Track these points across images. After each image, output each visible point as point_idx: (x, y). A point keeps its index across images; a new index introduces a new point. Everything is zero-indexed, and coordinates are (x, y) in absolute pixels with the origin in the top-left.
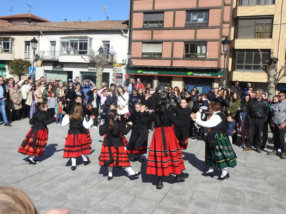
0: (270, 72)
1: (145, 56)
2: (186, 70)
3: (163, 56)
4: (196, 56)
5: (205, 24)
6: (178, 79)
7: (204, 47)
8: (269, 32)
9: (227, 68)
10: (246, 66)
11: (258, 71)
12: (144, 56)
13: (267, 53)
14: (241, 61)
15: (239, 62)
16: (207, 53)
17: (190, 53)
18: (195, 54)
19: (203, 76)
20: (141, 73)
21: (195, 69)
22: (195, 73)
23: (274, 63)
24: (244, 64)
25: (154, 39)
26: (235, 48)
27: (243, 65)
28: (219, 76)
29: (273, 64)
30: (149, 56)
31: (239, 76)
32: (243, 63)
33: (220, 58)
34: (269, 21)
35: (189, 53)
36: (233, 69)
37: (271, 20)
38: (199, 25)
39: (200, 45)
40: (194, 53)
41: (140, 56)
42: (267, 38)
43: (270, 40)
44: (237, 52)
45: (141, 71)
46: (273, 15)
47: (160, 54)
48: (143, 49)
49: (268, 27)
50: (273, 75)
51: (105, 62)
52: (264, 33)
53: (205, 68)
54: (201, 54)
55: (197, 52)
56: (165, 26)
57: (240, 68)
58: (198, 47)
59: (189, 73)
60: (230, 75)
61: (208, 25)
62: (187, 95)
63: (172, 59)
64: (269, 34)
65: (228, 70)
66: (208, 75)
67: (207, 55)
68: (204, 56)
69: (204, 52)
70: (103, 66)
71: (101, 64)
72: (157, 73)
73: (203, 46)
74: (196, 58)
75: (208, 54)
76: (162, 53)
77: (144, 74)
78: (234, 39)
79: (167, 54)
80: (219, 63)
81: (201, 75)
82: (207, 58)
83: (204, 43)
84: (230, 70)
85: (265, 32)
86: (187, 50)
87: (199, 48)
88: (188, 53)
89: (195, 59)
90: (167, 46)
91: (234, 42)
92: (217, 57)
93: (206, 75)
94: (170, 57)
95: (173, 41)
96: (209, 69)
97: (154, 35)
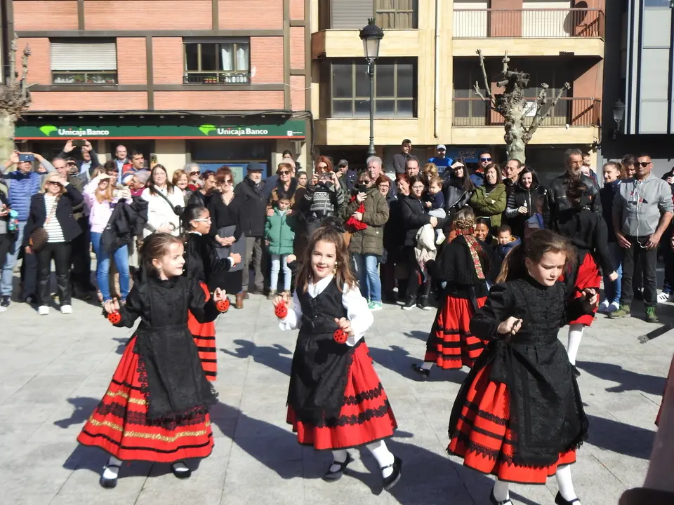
0: (511, 110)
1: (63, 81)
2: (193, 119)
3: (123, 80)
4: (222, 78)
6: (171, 147)
7: (241, 54)
8: (408, 13)
9: (309, 111)
10: (357, 102)
11: (391, 116)
12: (59, 81)
13: (409, 67)
14: (343, 91)
15: (340, 93)
16: (253, 70)
17: (203, 69)
18: (217, 73)
19: (245, 135)
20: (53, 133)
21: (223, 117)
22: (221, 128)
23: (519, 86)
24: (354, 99)
25: (87, 28)
26: (327, 56)
27: (351, 102)
28: (290, 134)
29: (517, 89)
30: (77, 80)
32: (350, 96)
33: (288, 82)
35: (200, 71)
36: (326, 112)
39: (229, 47)
40: (214, 69)
41: (47, 81)
42: (403, 28)
43: (412, 33)
44: (332, 65)
45: (53, 128)
47: (114, 75)
48: (54, 59)
50: (519, 117)
52: (397, 15)
53: (251, 113)
54: (235, 71)
55: (221, 68)
57: (344, 108)
58: (224, 51)
59: (205, 129)
60: (317, 128)
62: (367, 182)
63: (150, 88)
64: (408, 18)
65: (311, 117)
66: (259, 132)
67: (253, 74)
68: (245, 80)
69: (242, 66)
72: (107, 133)
73: (238, 49)
74: (222, 84)
75: (257, 72)
76: (116, 71)
78: (319, 29)
79: (132, 74)
80: (287, 99)
81: (239, 133)
82: (253, 82)
83: (242, 41)
84: (316, 114)
85: (398, 13)
86: (191, 63)
87: (226, 56)
88: (196, 69)
89: (219, 88)
90: (132, 49)
91: (324, 37)
92: (280, 81)
93: (254, 132)
94: (144, 82)
95: (149, 36)
96: (260, 115)
97: (87, 17)
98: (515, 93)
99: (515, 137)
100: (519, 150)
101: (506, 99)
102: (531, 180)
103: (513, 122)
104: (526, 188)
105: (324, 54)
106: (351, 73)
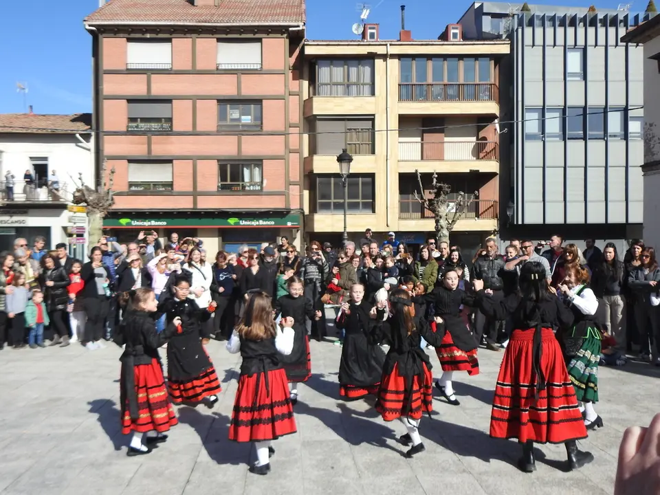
0: (439, 209)
1: (136, 189)
2: (224, 214)
3: (176, 188)
4: (244, 187)
5: (256, 126)
6: (209, 233)
7: (257, 171)
8: (368, 144)
9: (302, 209)
10: (335, 203)
11: (357, 212)
12: (133, 188)
13: (369, 180)
14: (325, 196)
15: (323, 197)
16: (265, 182)
17: (231, 181)
18: (241, 183)
19: (259, 225)
20: (128, 224)
21: (244, 213)
22: (242, 220)
23: (444, 193)
24: (333, 200)
25: (153, 154)
26: (315, 172)
27: (330, 203)
28: (289, 224)
30: (145, 188)
31: (326, 222)
32: (330, 199)
33: (289, 189)
34: (368, 124)
35: (229, 182)
36: (313, 210)
37: (371, 122)
38: (245, 129)
39: (248, 166)
40: (238, 181)
41: (125, 189)
42: (365, 153)
43: (372, 157)
44: (318, 179)
45: (128, 220)
46: (374, 115)
47: (171, 185)
48: (130, 174)
49: (367, 135)
50: (444, 214)
51: (107, 200)
52: (361, 146)
53: (263, 210)
54: (252, 183)
55: (243, 180)
56: (175, 129)
57: (326, 207)
58: (245, 169)
59: (232, 221)
60: (307, 221)
61: (262, 128)
63: (195, 194)
64: (369, 148)
65: (303, 213)
66: (268, 223)
67: (264, 185)
68: (259, 188)
69: (257, 179)
70: (104, 209)
71: (101, 205)
72: (165, 223)
73: (255, 167)
74: (243, 191)
75: (267, 183)
76: (172, 182)
77: (135, 225)
78: (309, 155)
79: (183, 184)
80: (287, 201)
81: (255, 223)
82: (264, 190)
83: (257, 162)
84: (307, 211)
85: (362, 144)
86: (223, 176)
87: (246, 172)
88: (226, 181)
89: (241, 193)
90: (183, 167)
91: (312, 160)
92: (283, 189)
93: (265, 223)
94: (191, 189)
95: (194, 159)
96: (269, 211)
97: (153, 147)
98: (441, 198)
99: (442, 227)
100: (445, 236)
101: (435, 202)
102: (457, 257)
103: (441, 217)
104: (453, 263)
105: (312, 172)
106: (330, 184)
